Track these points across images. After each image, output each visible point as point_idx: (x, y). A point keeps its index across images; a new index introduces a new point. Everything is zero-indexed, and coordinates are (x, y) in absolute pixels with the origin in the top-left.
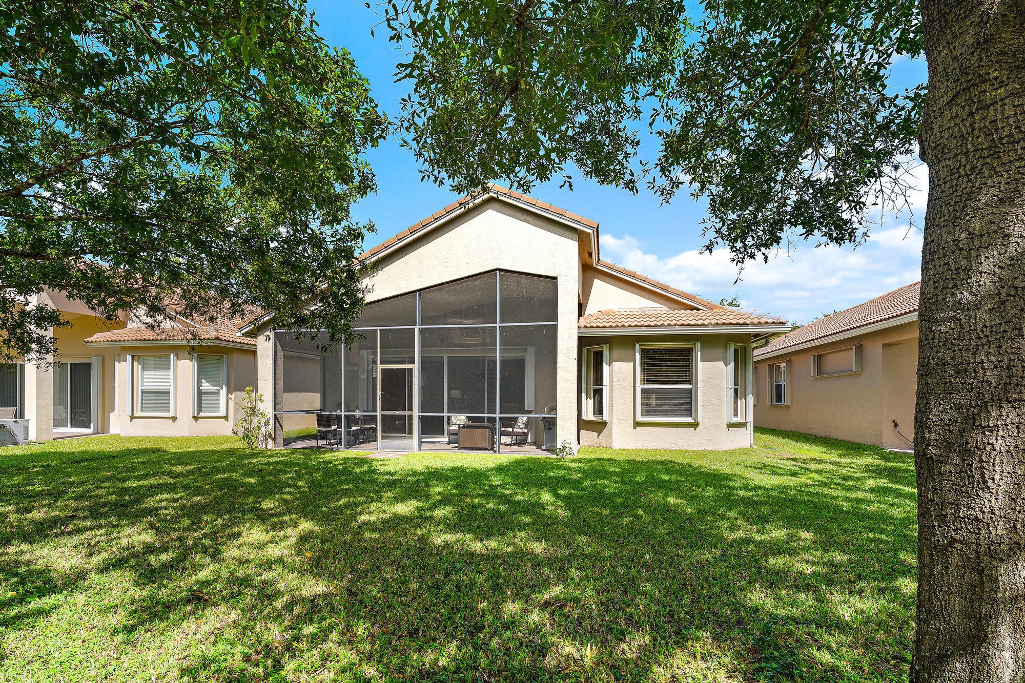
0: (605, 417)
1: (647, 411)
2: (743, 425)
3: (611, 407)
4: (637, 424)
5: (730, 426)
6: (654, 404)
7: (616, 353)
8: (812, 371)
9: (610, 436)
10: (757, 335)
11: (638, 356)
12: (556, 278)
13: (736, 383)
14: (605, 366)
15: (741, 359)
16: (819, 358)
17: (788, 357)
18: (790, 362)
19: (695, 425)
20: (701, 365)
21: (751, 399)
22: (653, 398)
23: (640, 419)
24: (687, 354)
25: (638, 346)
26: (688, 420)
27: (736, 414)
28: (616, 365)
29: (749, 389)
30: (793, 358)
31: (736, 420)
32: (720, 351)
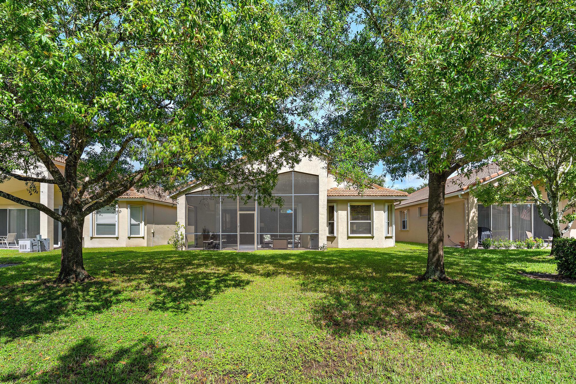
0: (335, 235)
1: (353, 232)
2: (391, 237)
3: (337, 230)
4: (349, 238)
5: (386, 238)
6: (355, 229)
7: (339, 207)
8: (418, 215)
9: (338, 243)
10: (395, 200)
11: (349, 208)
12: (318, 176)
13: (388, 220)
14: (335, 213)
15: (390, 210)
16: (421, 208)
17: (408, 208)
18: (409, 210)
19: (372, 238)
20: (375, 212)
21: (394, 226)
22: (355, 226)
23: (350, 235)
24: (369, 207)
25: (349, 204)
26: (370, 235)
27: (388, 233)
28: (340, 212)
29: (393, 223)
30: (410, 208)
31: (388, 235)
32: (382, 207)
